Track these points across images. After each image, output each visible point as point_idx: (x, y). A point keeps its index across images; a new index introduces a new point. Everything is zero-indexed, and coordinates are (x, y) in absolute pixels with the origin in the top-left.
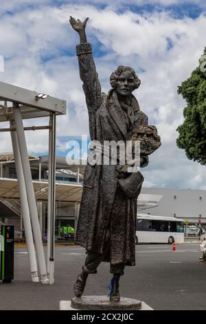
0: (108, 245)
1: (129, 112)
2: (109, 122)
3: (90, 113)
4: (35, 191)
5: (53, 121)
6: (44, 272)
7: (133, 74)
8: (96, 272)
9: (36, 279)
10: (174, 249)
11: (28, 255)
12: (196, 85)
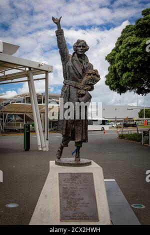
0: (73, 132)
1: (83, 63)
2: (73, 69)
3: (63, 65)
4: (40, 109)
5: (47, 75)
6: (44, 145)
7: (85, 43)
8: (67, 146)
9: (40, 149)
10: (104, 133)
11: (36, 138)
12: (114, 56)
